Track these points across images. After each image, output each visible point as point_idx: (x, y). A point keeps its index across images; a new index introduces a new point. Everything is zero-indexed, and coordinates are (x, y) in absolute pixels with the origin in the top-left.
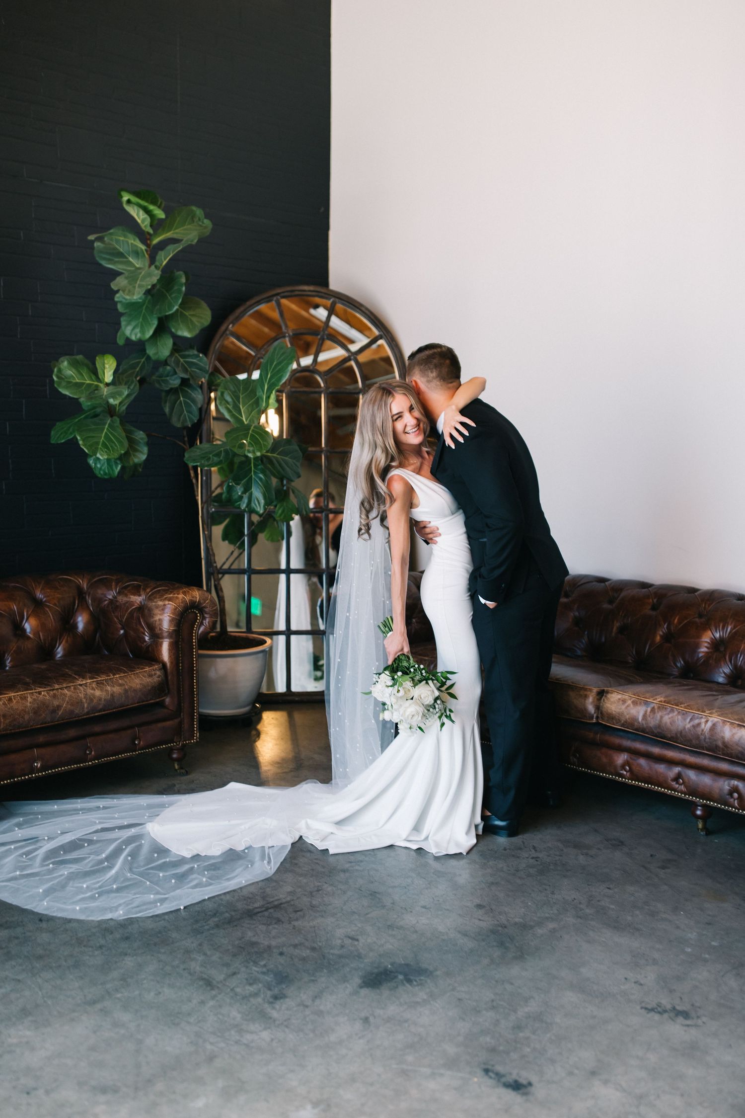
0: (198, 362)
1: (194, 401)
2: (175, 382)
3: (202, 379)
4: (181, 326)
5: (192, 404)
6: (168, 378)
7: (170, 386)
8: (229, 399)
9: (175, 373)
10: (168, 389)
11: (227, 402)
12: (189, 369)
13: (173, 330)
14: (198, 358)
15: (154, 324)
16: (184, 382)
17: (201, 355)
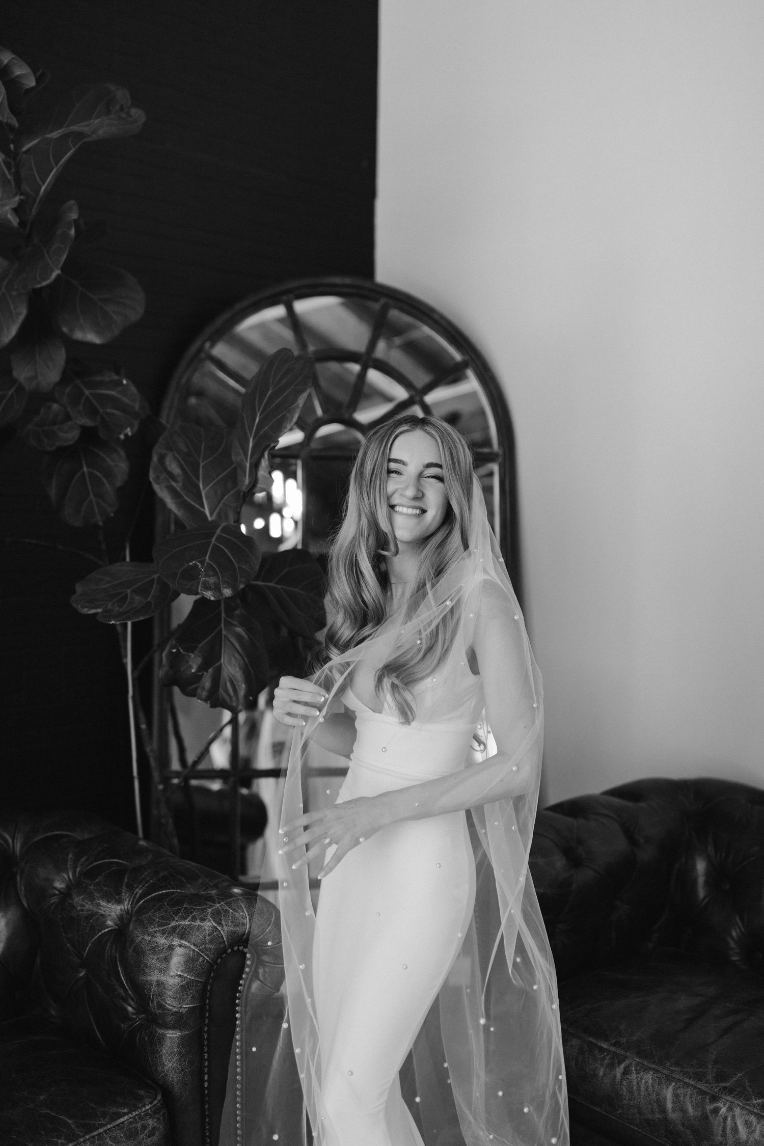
0: (119, 396)
1: (109, 474)
2: (69, 435)
3: (126, 429)
4: (82, 321)
5: (105, 481)
6: (55, 428)
7: (58, 444)
8: (175, 469)
9: (68, 418)
10: (53, 448)
11: (172, 476)
12: (101, 410)
13: (65, 330)
14: (119, 389)
15: (20, 314)
16: (89, 436)
17: (125, 382)
